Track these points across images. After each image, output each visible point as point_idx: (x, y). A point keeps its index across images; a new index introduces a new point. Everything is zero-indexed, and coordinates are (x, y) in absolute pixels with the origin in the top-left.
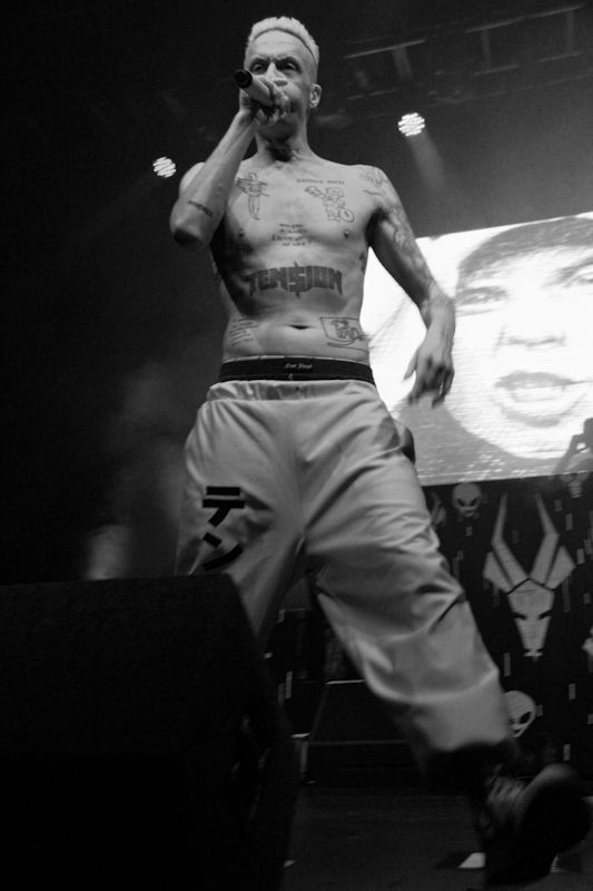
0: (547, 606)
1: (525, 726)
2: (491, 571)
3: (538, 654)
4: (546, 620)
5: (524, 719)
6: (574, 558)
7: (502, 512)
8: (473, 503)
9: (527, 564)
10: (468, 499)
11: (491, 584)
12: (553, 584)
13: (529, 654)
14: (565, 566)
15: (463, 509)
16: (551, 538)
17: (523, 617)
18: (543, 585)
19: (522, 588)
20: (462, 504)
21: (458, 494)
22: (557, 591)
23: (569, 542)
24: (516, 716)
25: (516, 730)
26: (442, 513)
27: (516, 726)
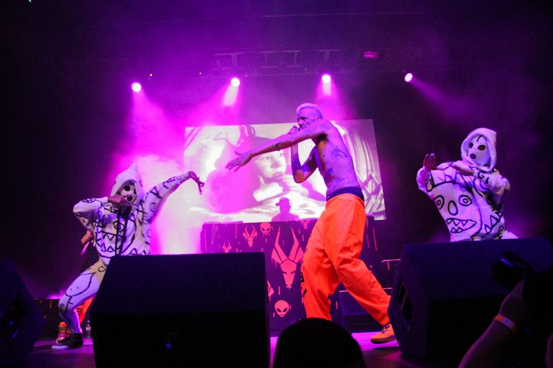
0: (294, 269)
1: (285, 313)
2: (274, 256)
3: (291, 287)
7: (279, 233)
8: (268, 230)
10: (266, 228)
11: (274, 260)
12: (296, 261)
13: (287, 287)
14: (301, 254)
15: (264, 232)
17: (286, 273)
18: (293, 261)
19: (285, 262)
20: (263, 230)
21: (262, 226)
22: (298, 264)
23: (302, 245)
24: (282, 309)
25: (282, 314)
26: (256, 233)
27: (282, 313)
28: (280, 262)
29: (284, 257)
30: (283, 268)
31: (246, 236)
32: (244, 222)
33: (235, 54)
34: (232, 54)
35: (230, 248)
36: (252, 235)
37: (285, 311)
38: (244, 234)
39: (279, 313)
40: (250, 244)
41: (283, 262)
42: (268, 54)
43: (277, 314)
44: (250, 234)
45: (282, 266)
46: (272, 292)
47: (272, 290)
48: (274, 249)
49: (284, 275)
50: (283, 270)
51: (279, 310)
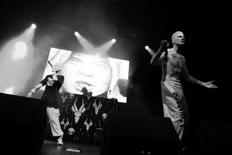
0: (80, 115)
2: (73, 108)
3: (77, 123)
4: (79, 117)
5: (72, 132)
6: (86, 109)
7: (77, 99)
8: (72, 97)
9: (78, 109)
11: (72, 110)
13: (75, 122)
14: (84, 110)
15: (70, 97)
16: (83, 105)
17: (76, 117)
18: (80, 112)
19: (77, 112)
20: (71, 96)
21: (70, 95)
22: (82, 114)
23: (86, 106)
24: (71, 132)
25: (71, 134)
26: (67, 97)
27: (71, 133)
28: (74, 111)
29: (77, 109)
34: (77, 22)
36: (65, 98)
38: (62, 97)
39: (70, 133)
40: (64, 101)
42: (92, 25)
43: (68, 133)
44: (64, 97)
45: (75, 113)
46: (68, 123)
47: (69, 122)
48: (73, 106)
49: (75, 117)
50: (75, 115)
51: (70, 132)
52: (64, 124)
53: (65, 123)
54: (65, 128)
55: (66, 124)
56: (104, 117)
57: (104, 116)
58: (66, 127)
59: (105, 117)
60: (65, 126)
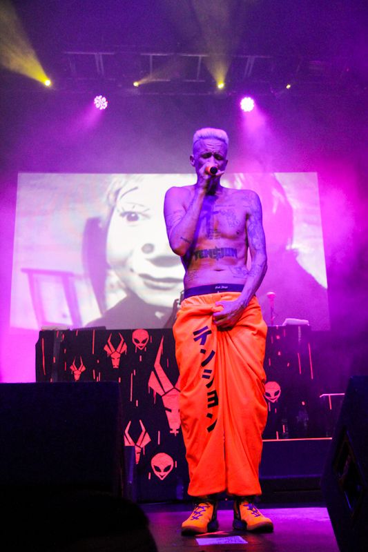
1: (167, 473)
2: (153, 383)
3: (178, 432)
8: (144, 342)
9: (173, 380)
10: (141, 340)
11: (152, 390)
13: (171, 432)
15: (137, 345)
17: (170, 410)
19: (169, 393)
20: (137, 341)
21: (135, 335)
24: (162, 467)
25: (162, 475)
26: (125, 347)
27: (162, 473)
28: (161, 393)
29: (168, 385)
30: (167, 402)
31: (109, 352)
32: (108, 328)
33: (101, 53)
34: (95, 54)
35: (84, 369)
36: (118, 350)
37: (166, 470)
38: (106, 348)
39: (157, 474)
40: (116, 363)
41: (166, 393)
42: (154, 57)
43: (154, 476)
44: (116, 348)
45: (165, 399)
46: (147, 439)
47: (147, 436)
48: (153, 372)
49: (168, 413)
50: (166, 405)
51: (158, 469)
52: (133, 444)
53: (135, 441)
54: (138, 456)
55: (138, 444)
56: (273, 397)
57: (272, 392)
58: (141, 453)
59: (276, 394)
60: (137, 449)
